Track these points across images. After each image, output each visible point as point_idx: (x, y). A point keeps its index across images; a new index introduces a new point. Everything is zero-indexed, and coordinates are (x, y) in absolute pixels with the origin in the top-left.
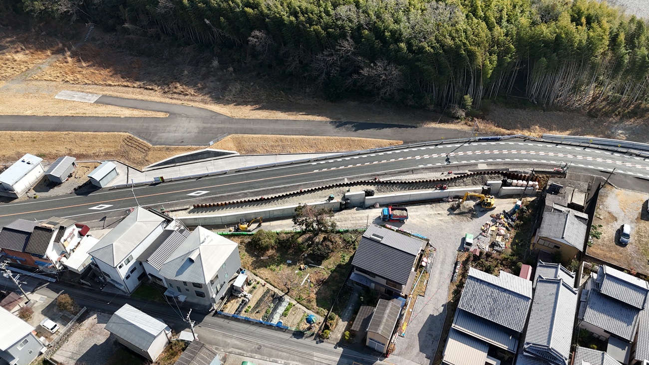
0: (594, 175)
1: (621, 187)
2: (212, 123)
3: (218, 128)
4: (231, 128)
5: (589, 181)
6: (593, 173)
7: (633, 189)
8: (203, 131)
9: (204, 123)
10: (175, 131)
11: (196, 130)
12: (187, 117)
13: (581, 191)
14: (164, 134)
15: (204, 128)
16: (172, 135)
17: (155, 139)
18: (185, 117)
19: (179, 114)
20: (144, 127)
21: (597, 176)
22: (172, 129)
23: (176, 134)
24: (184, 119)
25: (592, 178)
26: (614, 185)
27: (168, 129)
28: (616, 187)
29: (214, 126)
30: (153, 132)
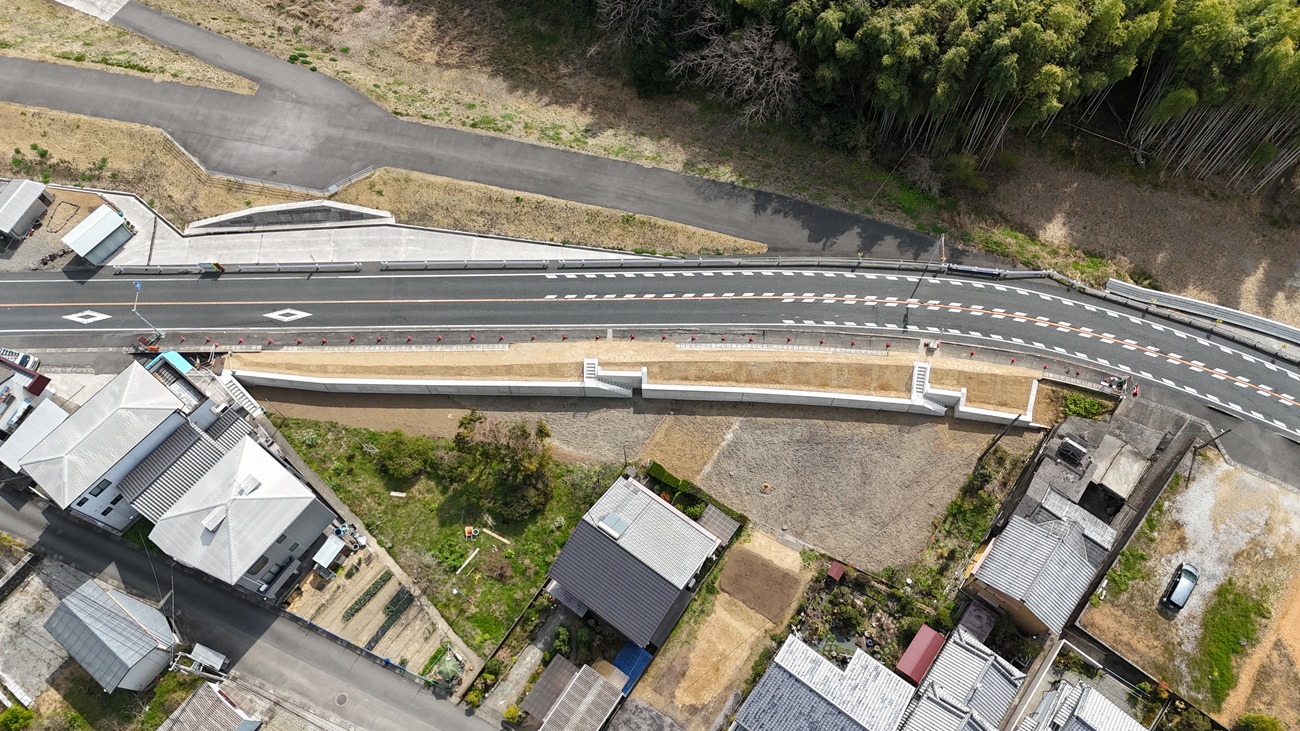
0: (1188, 416)
1: (1239, 461)
2: (346, 128)
3: (358, 144)
4: (385, 148)
5: (1169, 428)
6: (1188, 409)
7: (1265, 470)
8: (326, 148)
9: (329, 124)
10: (263, 140)
11: (308, 144)
12: (298, 101)
13: (1137, 455)
14: (239, 144)
15: (329, 139)
16: (255, 148)
17: (216, 156)
18: (293, 101)
19: (282, 90)
20: (199, 118)
21: (1194, 418)
22: (259, 131)
23: (265, 149)
24: (288, 105)
25: (1179, 423)
26: (1223, 451)
27: (249, 130)
28: (1227, 457)
29: (352, 136)
30: (216, 133)
